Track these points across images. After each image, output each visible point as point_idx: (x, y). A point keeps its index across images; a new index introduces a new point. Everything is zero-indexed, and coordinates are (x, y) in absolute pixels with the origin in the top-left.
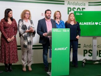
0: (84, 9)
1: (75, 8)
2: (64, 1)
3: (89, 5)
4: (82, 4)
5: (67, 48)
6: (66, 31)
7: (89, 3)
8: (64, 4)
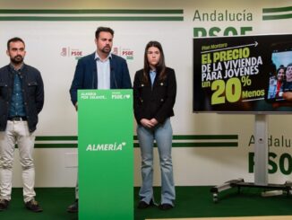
0: (250, 29)
1: (218, 30)
2: (181, 12)
3: (265, 18)
4: (240, 17)
5: (124, 144)
6: (120, 97)
7: (265, 11)
8: (181, 19)
